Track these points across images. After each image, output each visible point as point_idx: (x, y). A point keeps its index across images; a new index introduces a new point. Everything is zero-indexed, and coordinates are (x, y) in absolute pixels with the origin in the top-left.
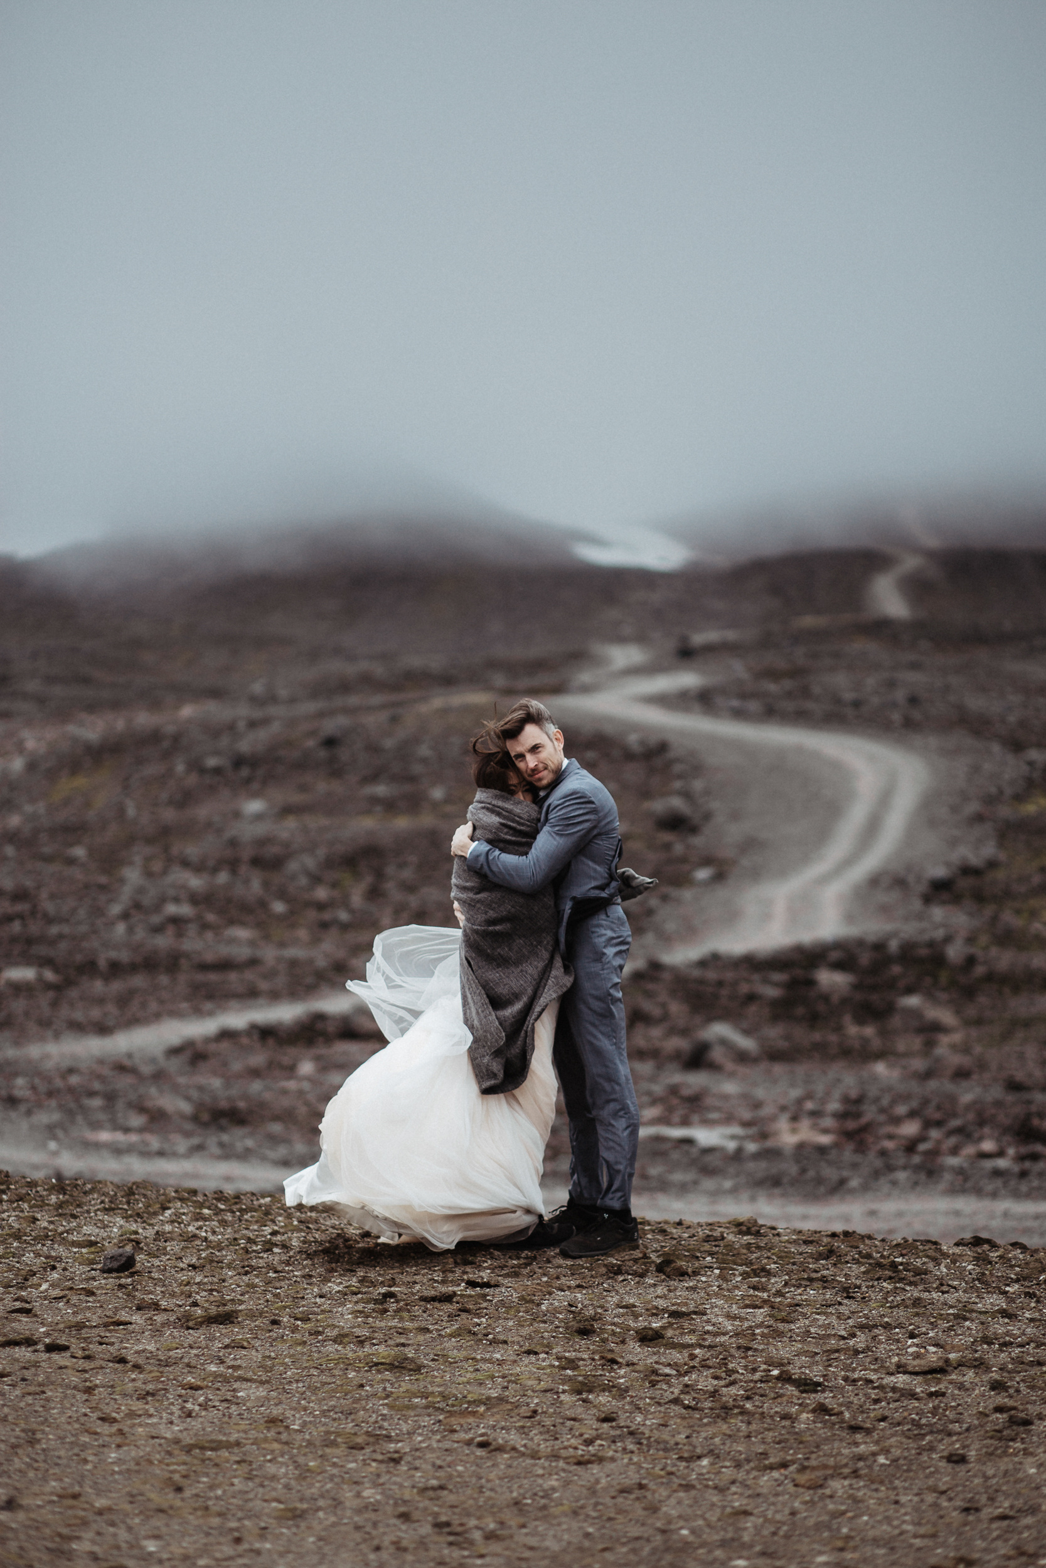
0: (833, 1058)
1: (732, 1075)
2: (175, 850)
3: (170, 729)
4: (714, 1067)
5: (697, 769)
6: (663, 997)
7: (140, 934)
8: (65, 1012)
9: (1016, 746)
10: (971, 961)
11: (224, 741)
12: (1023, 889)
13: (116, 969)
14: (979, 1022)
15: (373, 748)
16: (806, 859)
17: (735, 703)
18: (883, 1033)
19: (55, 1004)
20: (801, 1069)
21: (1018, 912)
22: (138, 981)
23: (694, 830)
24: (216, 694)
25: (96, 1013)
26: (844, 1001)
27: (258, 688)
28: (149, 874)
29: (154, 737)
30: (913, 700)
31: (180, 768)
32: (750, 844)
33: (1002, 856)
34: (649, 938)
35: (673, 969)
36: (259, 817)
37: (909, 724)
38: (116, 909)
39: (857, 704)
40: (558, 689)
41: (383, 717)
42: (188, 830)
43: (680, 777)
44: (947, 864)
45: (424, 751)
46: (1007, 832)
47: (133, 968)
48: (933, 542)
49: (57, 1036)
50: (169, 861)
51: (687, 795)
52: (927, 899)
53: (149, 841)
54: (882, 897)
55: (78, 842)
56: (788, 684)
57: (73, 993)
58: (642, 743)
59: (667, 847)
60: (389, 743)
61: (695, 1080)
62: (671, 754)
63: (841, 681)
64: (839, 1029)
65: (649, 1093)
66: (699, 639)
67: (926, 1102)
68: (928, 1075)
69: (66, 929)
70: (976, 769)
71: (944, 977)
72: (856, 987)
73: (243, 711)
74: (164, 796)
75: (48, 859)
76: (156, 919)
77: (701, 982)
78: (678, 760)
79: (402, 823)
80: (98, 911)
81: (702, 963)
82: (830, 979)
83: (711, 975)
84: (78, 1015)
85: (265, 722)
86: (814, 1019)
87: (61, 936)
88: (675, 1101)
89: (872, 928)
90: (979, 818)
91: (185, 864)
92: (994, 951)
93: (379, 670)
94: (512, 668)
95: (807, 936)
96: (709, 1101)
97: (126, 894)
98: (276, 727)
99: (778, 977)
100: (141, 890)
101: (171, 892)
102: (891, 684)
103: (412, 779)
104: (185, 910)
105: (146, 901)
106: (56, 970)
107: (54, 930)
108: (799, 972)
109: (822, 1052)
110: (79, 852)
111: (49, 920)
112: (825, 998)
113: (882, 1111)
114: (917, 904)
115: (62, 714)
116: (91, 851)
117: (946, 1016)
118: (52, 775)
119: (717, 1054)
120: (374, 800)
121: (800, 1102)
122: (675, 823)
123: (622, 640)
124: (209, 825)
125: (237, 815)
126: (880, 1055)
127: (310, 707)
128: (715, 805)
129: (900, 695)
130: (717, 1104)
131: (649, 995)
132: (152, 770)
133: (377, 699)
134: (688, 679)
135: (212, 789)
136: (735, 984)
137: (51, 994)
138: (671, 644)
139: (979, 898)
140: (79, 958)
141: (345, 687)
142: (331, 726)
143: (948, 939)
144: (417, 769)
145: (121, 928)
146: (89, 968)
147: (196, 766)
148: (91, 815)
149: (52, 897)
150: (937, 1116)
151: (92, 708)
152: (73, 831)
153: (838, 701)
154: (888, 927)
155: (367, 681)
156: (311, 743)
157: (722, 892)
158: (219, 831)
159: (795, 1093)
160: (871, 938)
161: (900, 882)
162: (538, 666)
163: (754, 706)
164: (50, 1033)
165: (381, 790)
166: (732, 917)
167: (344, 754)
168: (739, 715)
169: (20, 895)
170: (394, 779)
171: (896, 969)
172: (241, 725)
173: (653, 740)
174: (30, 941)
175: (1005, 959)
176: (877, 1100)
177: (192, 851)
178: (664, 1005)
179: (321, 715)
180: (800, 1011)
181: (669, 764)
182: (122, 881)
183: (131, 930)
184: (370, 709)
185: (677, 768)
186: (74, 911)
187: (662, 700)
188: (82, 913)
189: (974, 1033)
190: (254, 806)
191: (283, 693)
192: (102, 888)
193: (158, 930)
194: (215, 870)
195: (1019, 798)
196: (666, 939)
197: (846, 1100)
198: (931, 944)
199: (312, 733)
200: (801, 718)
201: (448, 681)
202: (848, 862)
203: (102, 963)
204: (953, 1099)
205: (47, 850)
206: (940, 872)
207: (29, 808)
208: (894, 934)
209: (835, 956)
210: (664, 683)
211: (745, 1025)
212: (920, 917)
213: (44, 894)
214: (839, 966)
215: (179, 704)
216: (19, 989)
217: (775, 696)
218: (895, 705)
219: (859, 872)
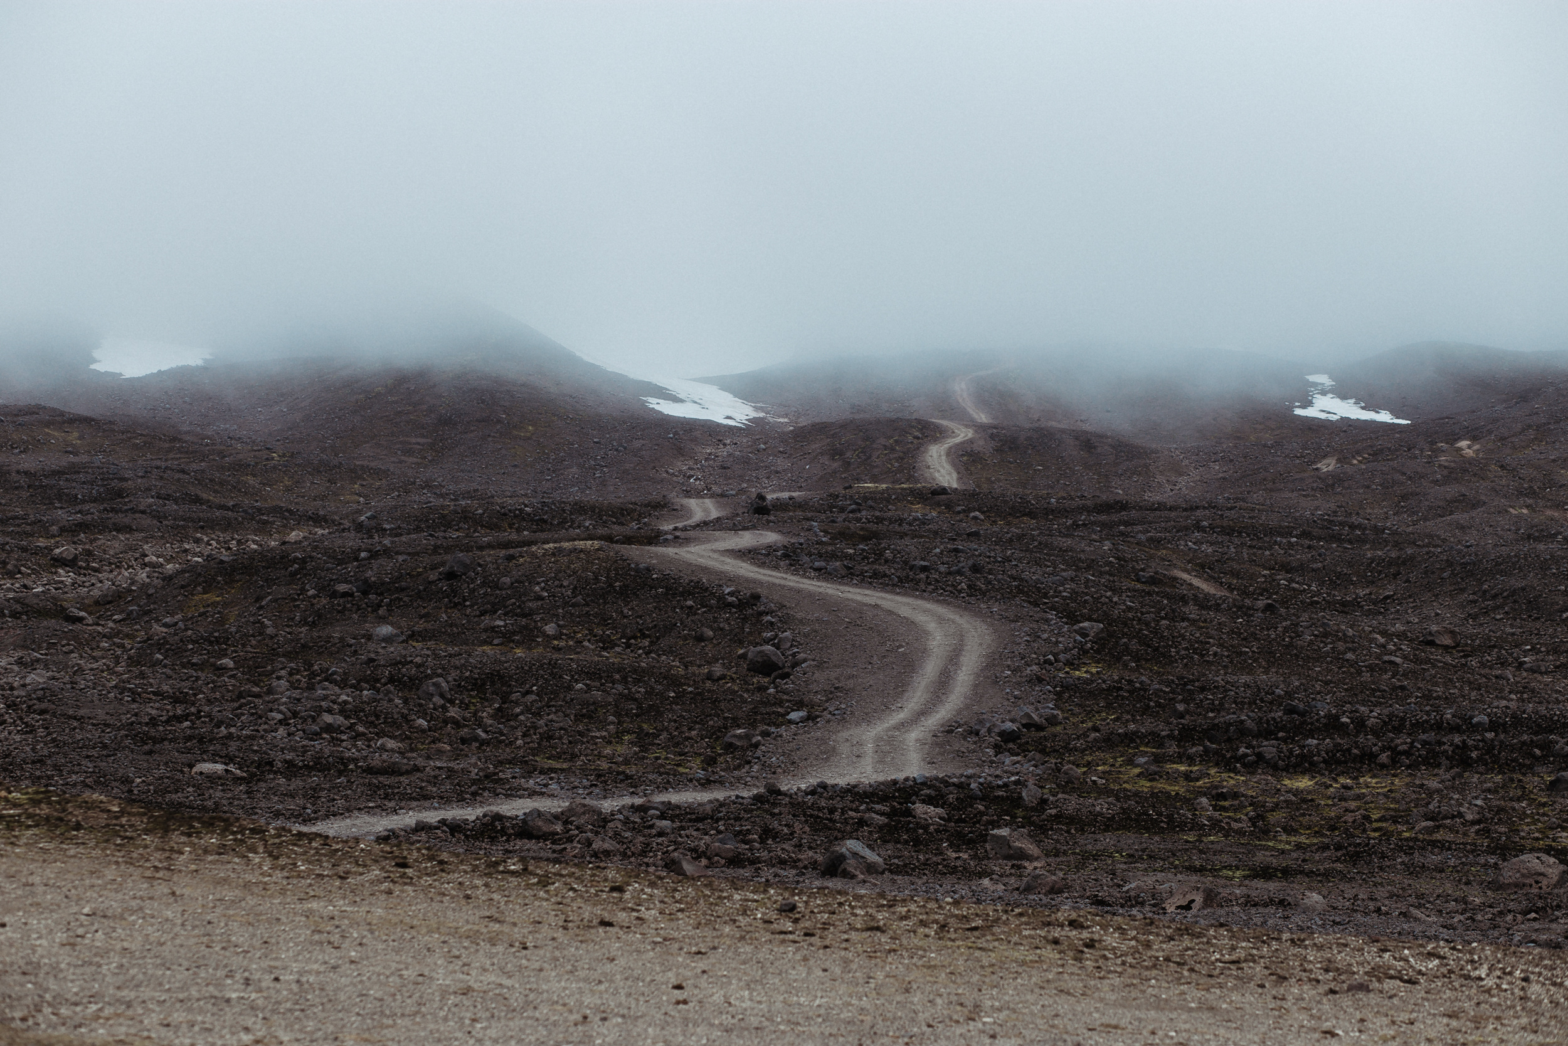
0: (944, 875)
1: (862, 882)
3: (290, 553)
4: (848, 875)
5: (787, 622)
9: (1072, 618)
10: (1042, 803)
13: (291, 771)
14: (1055, 853)
15: (491, 584)
17: (818, 564)
18: (978, 857)
19: (249, 794)
20: (919, 882)
23: (784, 675)
25: (293, 806)
26: (939, 828)
30: (976, 571)
31: (311, 592)
32: (834, 692)
33: (1059, 714)
35: (788, 795)
37: (974, 591)
39: (925, 570)
40: (654, 539)
41: (499, 555)
43: (771, 626)
44: (1014, 720)
45: (538, 589)
46: (1065, 691)
50: (314, 676)
52: (999, 749)
53: (291, 658)
54: (958, 745)
55: (223, 654)
57: (263, 787)
58: (735, 593)
59: (761, 688)
60: (506, 581)
62: (761, 606)
63: (910, 547)
64: (939, 852)
70: (1034, 635)
71: (1021, 815)
72: (946, 819)
74: (298, 618)
75: (199, 668)
76: (313, 727)
78: (769, 611)
81: (811, 791)
82: (924, 812)
83: (822, 801)
85: (384, 553)
87: (230, 736)
89: (953, 770)
90: (1038, 679)
92: (1061, 797)
95: (898, 775)
99: (880, 807)
100: (296, 702)
101: (325, 705)
102: (956, 552)
103: (526, 614)
104: (338, 720)
105: (302, 709)
106: (240, 766)
108: (897, 805)
109: (932, 870)
112: (924, 825)
114: (991, 752)
116: (239, 662)
117: (1029, 847)
120: (494, 633)
122: (767, 667)
123: (697, 493)
124: (345, 645)
125: (370, 637)
126: (981, 874)
129: (965, 563)
131: (773, 816)
134: (771, 537)
135: (342, 612)
137: (242, 787)
138: (744, 499)
139: (1042, 752)
140: (254, 757)
142: (452, 560)
143: (1021, 785)
146: (267, 765)
147: (326, 589)
152: (219, 642)
153: (909, 565)
154: (966, 771)
156: (433, 576)
157: (816, 732)
158: (356, 652)
160: (954, 780)
161: (972, 732)
163: (835, 568)
165: (498, 622)
166: (828, 755)
167: (463, 588)
168: (822, 573)
171: (981, 806)
173: (744, 592)
175: (1071, 804)
178: (789, 826)
181: (760, 615)
185: (768, 619)
187: (749, 555)
189: (1053, 860)
190: (386, 630)
191: (389, 525)
193: (316, 736)
195: (1071, 663)
196: (777, 771)
198: (1008, 787)
199: (434, 566)
200: (877, 580)
202: (923, 713)
203: (278, 763)
205: (196, 659)
206: (1007, 725)
207: (168, 620)
208: (973, 778)
209: (925, 791)
210: (747, 539)
212: (994, 763)
214: (929, 801)
215: (286, 528)
216: (212, 778)
217: (851, 557)
218: (959, 572)
219: (934, 720)
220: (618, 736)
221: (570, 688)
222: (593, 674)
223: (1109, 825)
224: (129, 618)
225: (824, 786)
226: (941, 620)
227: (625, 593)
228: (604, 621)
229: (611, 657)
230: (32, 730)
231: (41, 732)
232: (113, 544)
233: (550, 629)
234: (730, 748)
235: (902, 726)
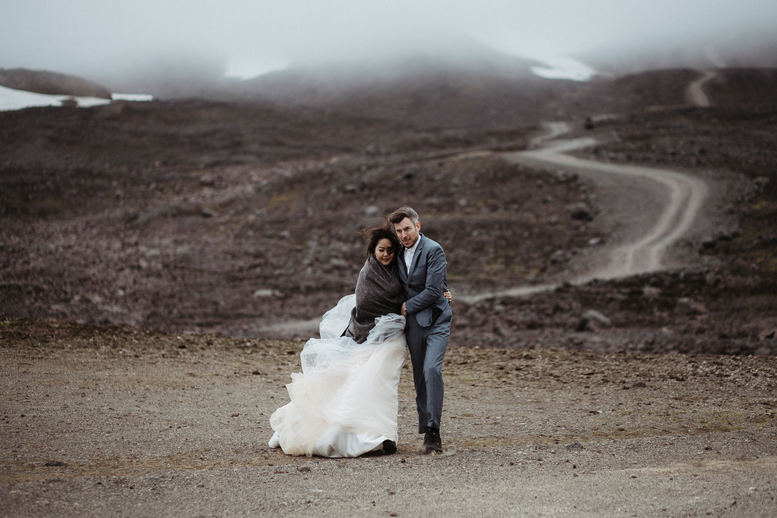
0: (645, 326)
1: (598, 333)
2: (333, 232)
3: (328, 171)
4: (590, 330)
5: (593, 189)
6: (570, 300)
7: (319, 273)
8: (287, 310)
9: (752, 175)
10: (717, 282)
11: (356, 176)
12: (749, 247)
13: (309, 290)
14: (717, 310)
15: (430, 179)
16: (645, 233)
17: (612, 155)
18: (671, 315)
19: (282, 306)
20: (629, 331)
21: (745, 259)
22: (321, 295)
23: (590, 219)
24: (348, 150)
25: (302, 310)
26: (656, 301)
27: (370, 148)
28: (321, 244)
29: (320, 174)
30: (702, 152)
31: (334, 191)
32: (617, 226)
33: (741, 231)
34: (566, 273)
35: (575, 287)
36: (374, 215)
37: (699, 164)
38: (306, 261)
39: (673, 154)
40: (523, 148)
41: (436, 162)
42: (340, 222)
43: (584, 192)
44: (713, 236)
45: (456, 180)
46: (744, 218)
47: (318, 289)
48: (722, 65)
49: (286, 321)
50: (331, 237)
51: (587, 201)
52: (701, 252)
53: (320, 227)
54: (680, 252)
55: (284, 229)
56: (639, 143)
57: (290, 302)
58: (565, 175)
59: (577, 228)
60: (438, 177)
61: (581, 336)
62: (579, 181)
63: (667, 142)
64: (651, 313)
65: (560, 342)
66: (596, 119)
67: (681, 343)
68: (685, 332)
69: (283, 271)
70: (731, 187)
71: (704, 289)
72: (661, 295)
73: (363, 160)
74: (326, 205)
75: (270, 237)
76: (327, 266)
77: (588, 292)
78: (583, 184)
79: (445, 217)
80: (297, 263)
81: (590, 284)
82: (649, 291)
83: (593, 290)
84: (295, 311)
85: (375, 166)
86: (640, 309)
87: (281, 275)
88: (571, 345)
89: (673, 266)
90: (731, 212)
91: (339, 239)
92: (729, 277)
93: (432, 137)
94: (500, 136)
95: (640, 271)
96: (586, 345)
97: (311, 253)
98: (381, 169)
99: (624, 290)
100: (319, 252)
101: (334, 253)
102: (692, 143)
103: (450, 195)
104: (342, 262)
105: (321, 256)
106: (281, 291)
107: (277, 272)
108: (635, 288)
109: (642, 324)
110: (286, 233)
111: (275, 267)
112: (646, 300)
113: (662, 347)
114: (697, 255)
115: (271, 162)
116: (292, 233)
117: (701, 307)
118: (269, 194)
119: (591, 324)
120: (431, 205)
121: (626, 344)
122: (581, 216)
123: (557, 119)
124: (349, 219)
125: (363, 214)
126: (666, 324)
127: (396, 158)
128: (601, 207)
129: (696, 149)
130: (590, 346)
131: (563, 299)
132: (319, 191)
133: (432, 154)
134: (589, 142)
135: (350, 201)
136: (605, 293)
137: (280, 303)
138: (582, 121)
139: (727, 252)
140: (291, 285)
141: (415, 146)
142: (410, 168)
143: (708, 272)
144: (453, 190)
145: (309, 270)
146: (296, 289)
147: (342, 189)
148: (290, 214)
149: (274, 256)
150: (686, 349)
151: (286, 158)
152: (282, 223)
153: (664, 152)
154: (680, 266)
155: (426, 143)
156: (399, 177)
157: (602, 250)
158: (355, 223)
159: (625, 341)
160: (671, 272)
161: (689, 244)
162: (513, 134)
163: (621, 155)
164: (282, 320)
165: (434, 200)
166: (606, 262)
167: (416, 182)
168: (614, 160)
169: (258, 255)
170: (441, 195)
171: (682, 286)
172: (364, 168)
173: (570, 174)
174: (266, 278)
175: (733, 281)
176: (660, 343)
177: (342, 232)
178: (570, 304)
179: (404, 162)
180: (634, 305)
181: (578, 186)
182: (308, 248)
183: (314, 272)
184: (429, 159)
185: (583, 188)
186: (286, 263)
187: (575, 153)
188: (290, 264)
189: (713, 314)
190: (372, 209)
191: (383, 150)
192: (299, 251)
193: (329, 272)
194: (354, 242)
195: (751, 201)
196: (574, 273)
197: (647, 343)
198: (701, 274)
199: (400, 172)
200: (645, 161)
201: (467, 143)
202: (665, 235)
203: (302, 287)
204: (693, 341)
205: (270, 233)
206: (708, 239)
207: (258, 212)
208: (683, 269)
209: (653, 280)
210: (576, 144)
211: (607, 312)
212: (697, 261)
213: (270, 254)
214: (655, 285)
215: (330, 156)
216: (264, 299)
217: (633, 150)
218: (693, 154)
219: (670, 240)
220: (495, 259)
221: (469, 234)
222: (484, 226)
223: (753, 291)
224: (237, 213)
225: (596, 281)
226: (679, 182)
227: (504, 180)
228: (493, 196)
229: (497, 216)
230: (174, 278)
231: (179, 280)
232: (233, 172)
233: (463, 202)
234: (554, 262)
235: (652, 243)
